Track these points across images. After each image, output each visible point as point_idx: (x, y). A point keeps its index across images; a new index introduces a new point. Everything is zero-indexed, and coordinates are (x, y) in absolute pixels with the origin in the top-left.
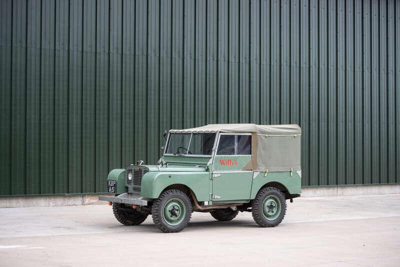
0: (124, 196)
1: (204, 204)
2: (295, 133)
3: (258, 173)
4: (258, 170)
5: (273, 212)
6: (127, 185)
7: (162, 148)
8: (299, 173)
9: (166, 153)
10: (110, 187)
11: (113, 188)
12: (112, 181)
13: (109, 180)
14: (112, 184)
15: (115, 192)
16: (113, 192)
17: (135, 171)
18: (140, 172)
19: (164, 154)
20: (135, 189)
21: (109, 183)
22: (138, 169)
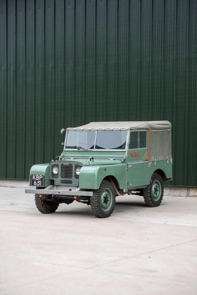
0: (51, 189)
1: (123, 191)
2: (169, 128)
3: (151, 162)
4: (151, 160)
5: (157, 194)
6: (52, 178)
7: (62, 144)
8: (171, 160)
9: (66, 148)
10: (35, 181)
11: (38, 181)
12: (38, 176)
13: (33, 175)
14: (38, 178)
15: (42, 185)
16: (40, 185)
17: (62, 165)
18: (70, 166)
19: (65, 149)
20: (62, 182)
21: (34, 177)
22: (68, 163)
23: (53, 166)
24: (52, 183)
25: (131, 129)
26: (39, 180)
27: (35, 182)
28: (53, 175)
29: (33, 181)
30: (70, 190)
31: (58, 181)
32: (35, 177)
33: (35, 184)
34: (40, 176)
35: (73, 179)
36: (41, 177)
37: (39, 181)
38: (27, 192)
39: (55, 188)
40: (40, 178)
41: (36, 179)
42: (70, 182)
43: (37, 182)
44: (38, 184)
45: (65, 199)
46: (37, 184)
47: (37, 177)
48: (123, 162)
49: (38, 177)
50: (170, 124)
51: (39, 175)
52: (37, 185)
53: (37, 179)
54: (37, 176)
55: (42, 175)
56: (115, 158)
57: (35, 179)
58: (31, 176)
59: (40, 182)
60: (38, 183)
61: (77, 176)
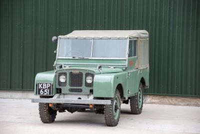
3: (139, 71)
4: (139, 69)
7: (55, 52)
8: (149, 68)
13: (39, 83)
15: (50, 94)
17: (71, 74)
18: (80, 75)
19: (57, 57)
20: (72, 90)
21: (40, 86)
22: (78, 72)
23: (60, 74)
24: (59, 91)
25: (130, 38)
26: (46, 89)
27: (41, 91)
28: (60, 83)
29: (39, 90)
30: (80, 98)
31: (65, 89)
32: (42, 86)
33: (42, 93)
34: (48, 84)
35: (83, 87)
38: (33, 101)
39: (62, 96)
40: (48, 86)
42: (80, 91)
43: (44, 90)
44: (46, 93)
45: (71, 108)
46: (44, 92)
47: (44, 86)
48: (124, 71)
50: (147, 33)
51: (46, 84)
52: (44, 94)
53: (44, 88)
54: (44, 84)
55: (51, 84)
56: (115, 67)
57: (42, 88)
58: (37, 85)
59: (47, 91)
61: (88, 85)
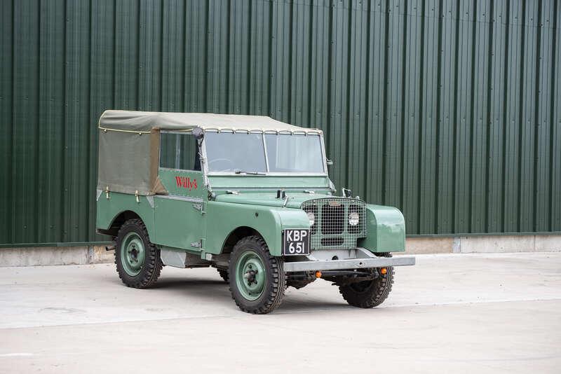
10: (292, 244)
11: (298, 244)
12: (297, 232)
13: (286, 230)
14: (297, 238)
15: (306, 252)
16: (301, 253)
18: (341, 210)
20: (324, 242)
21: (289, 235)
22: (338, 203)
26: (299, 241)
27: (291, 247)
29: (287, 244)
30: (335, 258)
31: (316, 240)
32: (292, 236)
33: (292, 250)
34: (302, 232)
35: (345, 234)
36: (304, 233)
37: (300, 244)
40: (302, 236)
41: (293, 238)
42: (339, 241)
43: (295, 245)
44: (299, 249)
46: (295, 249)
47: (295, 236)
49: (298, 235)
51: (300, 231)
52: (295, 252)
53: (295, 240)
54: (295, 232)
55: (307, 231)
57: (291, 240)
58: (283, 234)
59: (301, 246)
60: (298, 247)
61: (352, 229)
